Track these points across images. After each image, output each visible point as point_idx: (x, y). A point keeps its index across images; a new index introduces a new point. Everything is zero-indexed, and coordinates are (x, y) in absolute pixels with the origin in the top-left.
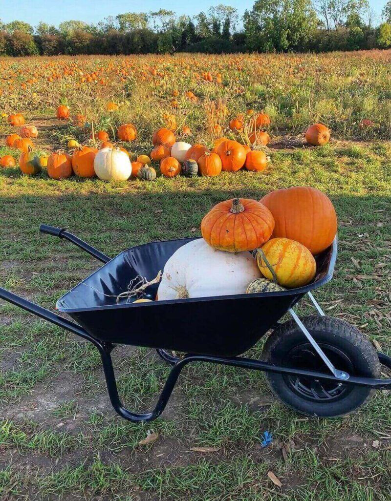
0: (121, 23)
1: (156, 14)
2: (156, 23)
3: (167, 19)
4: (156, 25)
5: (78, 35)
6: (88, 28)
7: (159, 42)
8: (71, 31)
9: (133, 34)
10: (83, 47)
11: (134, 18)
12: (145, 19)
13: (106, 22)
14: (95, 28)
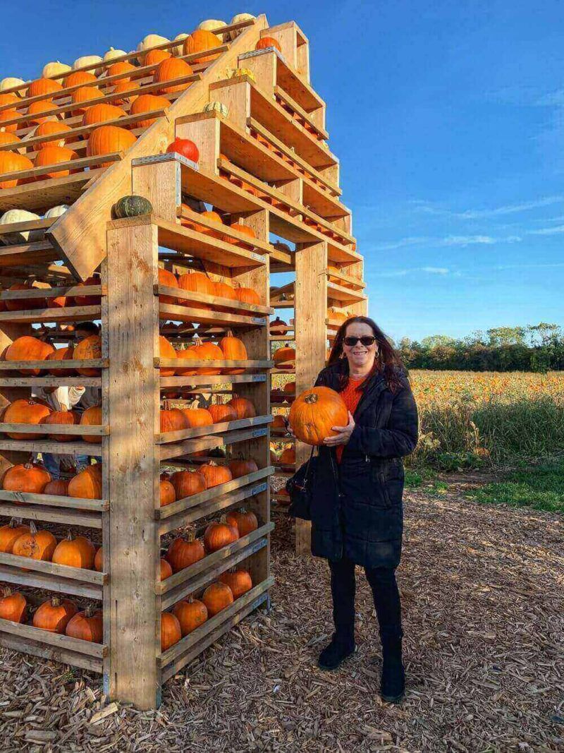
0: (492, 338)
1: (534, 328)
2: (534, 338)
3: (549, 333)
4: (533, 340)
5: (439, 351)
6: (453, 343)
7: (533, 359)
8: (433, 346)
9: (502, 349)
10: (443, 363)
11: (507, 332)
12: (521, 333)
13: (473, 337)
14: (461, 343)
